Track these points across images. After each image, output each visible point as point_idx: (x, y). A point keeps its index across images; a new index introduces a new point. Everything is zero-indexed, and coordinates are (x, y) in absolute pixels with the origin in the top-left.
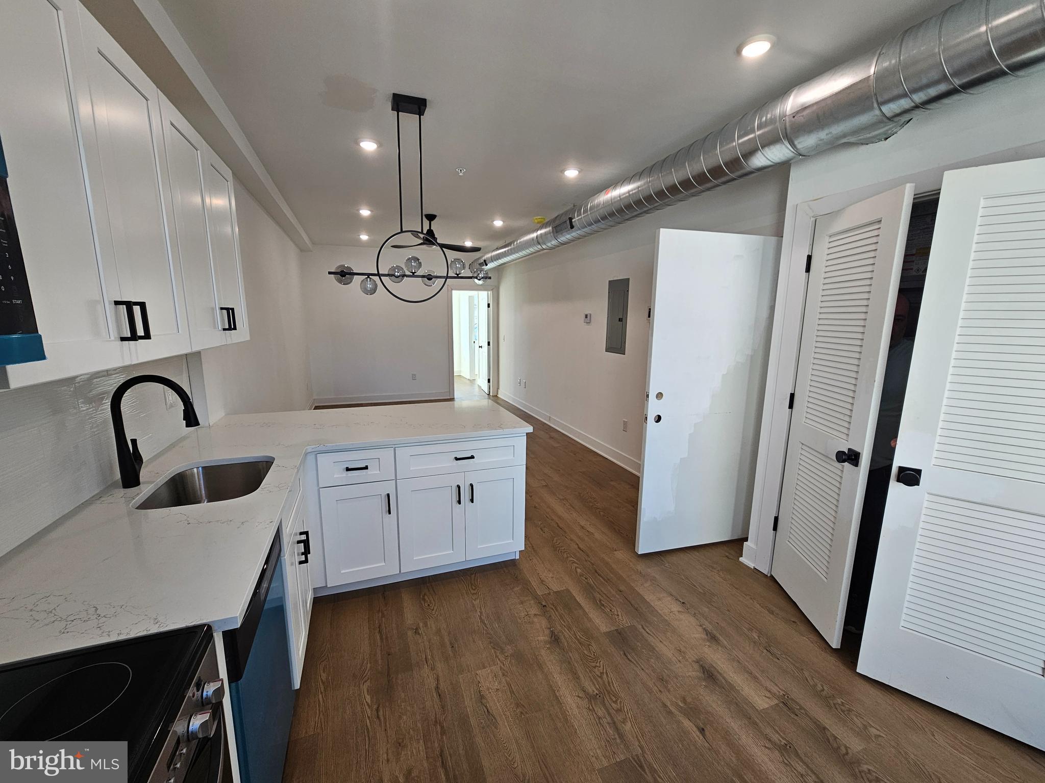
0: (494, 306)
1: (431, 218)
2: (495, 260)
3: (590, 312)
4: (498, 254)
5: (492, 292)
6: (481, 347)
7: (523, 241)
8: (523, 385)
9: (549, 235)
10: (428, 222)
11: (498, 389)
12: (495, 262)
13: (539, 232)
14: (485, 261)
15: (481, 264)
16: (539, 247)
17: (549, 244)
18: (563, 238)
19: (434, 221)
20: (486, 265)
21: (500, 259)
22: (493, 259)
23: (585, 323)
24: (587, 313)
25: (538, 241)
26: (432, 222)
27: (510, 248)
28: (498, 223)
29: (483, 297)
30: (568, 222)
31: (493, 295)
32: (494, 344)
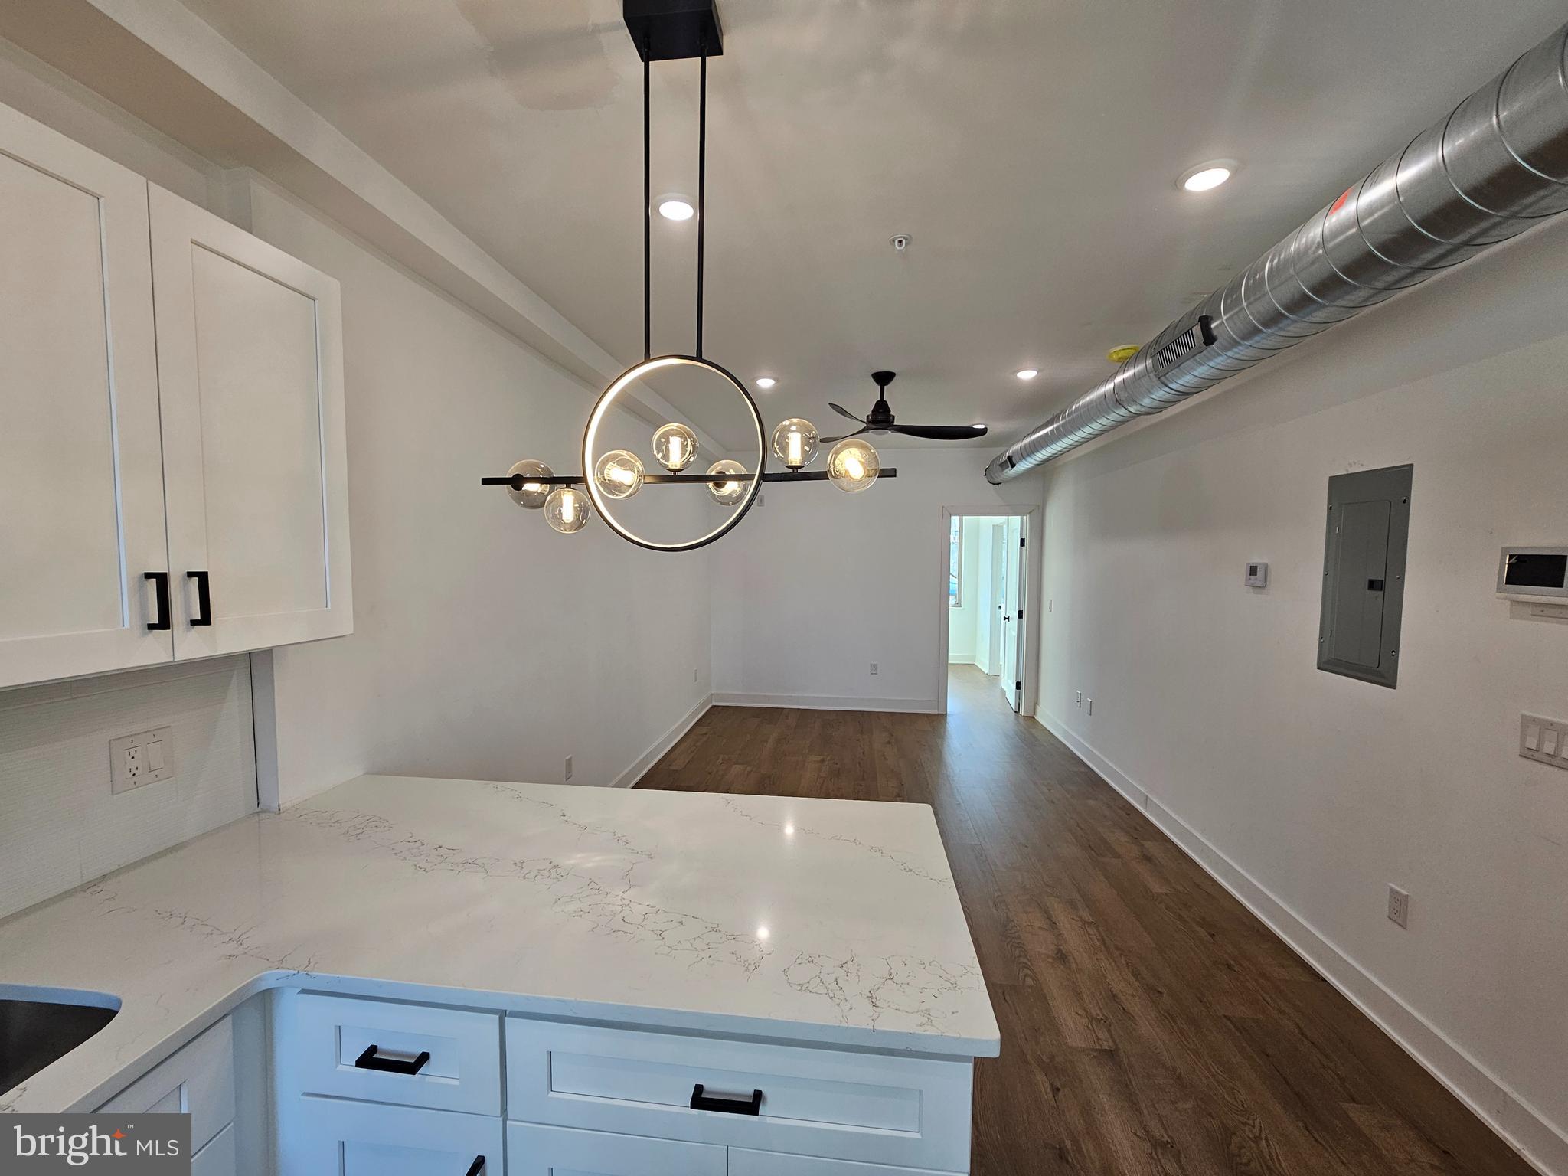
0: (1033, 543)
1: (883, 378)
2: (1029, 455)
3: (1266, 561)
4: (1034, 442)
5: (1030, 517)
6: (1008, 618)
7: (1084, 406)
8: (1086, 707)
9: (1147, 378)
10: (879, 387)
11: (1036, 703)
12: (1028, 459)
13: (1119, 379)
14: (1009, 458)
15: (1003, 465)
16: (1122, 411)
17: (1146, 402)
18: (1184, 380)
19: (890, 384)
20: (1013, 466)
21: (1038, 451)
22: (1027, 452)
23: (1251, 589)
24: (1255, 560)
25: (1116, 400)
26: (885, 387)
27: (1055, 426)
28: (1027, 375)
29: (1014, 525)
30: (1197, 330)
31: (1030, 520)
32: (1030, 616)
